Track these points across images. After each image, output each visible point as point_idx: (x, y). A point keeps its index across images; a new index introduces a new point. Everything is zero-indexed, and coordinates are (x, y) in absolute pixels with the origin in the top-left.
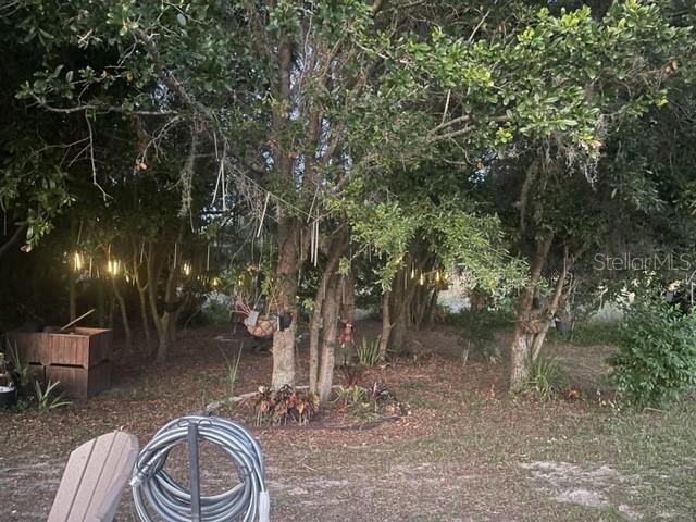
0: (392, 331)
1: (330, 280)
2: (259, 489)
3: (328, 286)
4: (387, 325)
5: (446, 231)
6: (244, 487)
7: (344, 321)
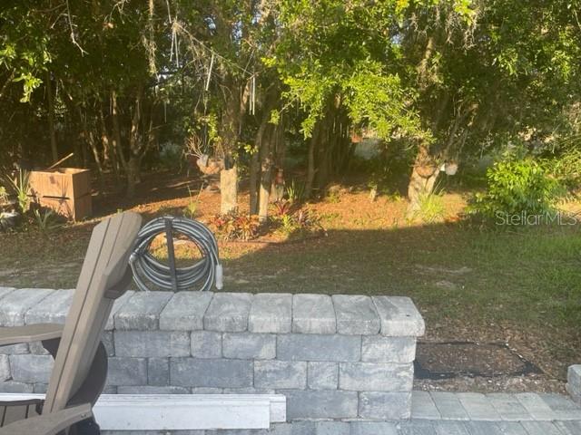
0: (316, 175)
1: (265, 131)
2: (216, 264)
3: (264, 137)
4: (311, 170)
5: (357, 88)
6: (205, 263)
7: (276, 167)
